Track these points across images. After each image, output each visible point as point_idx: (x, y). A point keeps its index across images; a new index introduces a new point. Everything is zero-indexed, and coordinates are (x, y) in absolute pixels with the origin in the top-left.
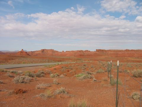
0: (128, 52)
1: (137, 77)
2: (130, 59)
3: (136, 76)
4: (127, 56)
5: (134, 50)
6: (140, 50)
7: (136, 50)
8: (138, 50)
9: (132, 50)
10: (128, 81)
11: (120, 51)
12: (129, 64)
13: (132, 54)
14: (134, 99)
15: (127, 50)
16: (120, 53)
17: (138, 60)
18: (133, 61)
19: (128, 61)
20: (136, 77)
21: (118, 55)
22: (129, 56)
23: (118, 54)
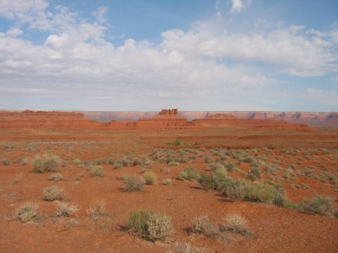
0: (31, 116)
1: (43, 173)
2: (34, 132)
3: (40, 169)
4: (27, 127)
5: (45, 113)
6: (57, 112)
7: (50, 112)
8: (53, 112)
9: (40, 113)
10: (20, 182)
11: (11, 114)
12: (33, 143)
13: (40, 121)
14: (23, 220)
15: (27, 113)
16: (11, 119)
17: (53, 134)
18: (43, 138)
19: (30, 138)
20: (39, 172)
21: (6, 124)
22: (33, 127)
23: (5, 122)
